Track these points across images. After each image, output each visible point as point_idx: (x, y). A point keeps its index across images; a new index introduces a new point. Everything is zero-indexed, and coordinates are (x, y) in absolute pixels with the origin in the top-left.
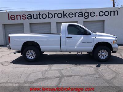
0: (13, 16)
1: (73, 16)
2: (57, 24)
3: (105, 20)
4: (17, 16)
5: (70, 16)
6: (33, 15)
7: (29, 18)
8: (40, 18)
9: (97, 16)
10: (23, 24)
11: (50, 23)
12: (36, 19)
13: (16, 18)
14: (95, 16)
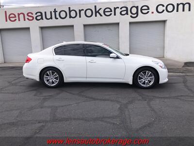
0: (13, 16)
1: (111, 14)
3: (166, 20)
4: (19, 14)
5: (107, 13)
6: (45, 13)
7: (38, 18)
8: (56, 18)
9: (153, 13)
10: (29, 28)
11: (73, 26)
12: (49, 19)
13: (17, 18)
14: (150, 13)
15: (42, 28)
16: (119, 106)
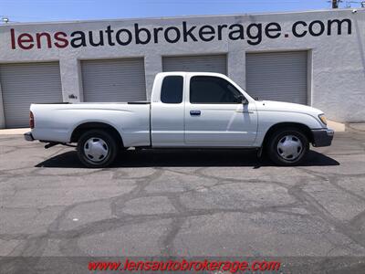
2: (163, 62)
3: (310, 49)
10: (58, 62)
11: (142, 59)
15: (82, 62)
16: (286, 190)
